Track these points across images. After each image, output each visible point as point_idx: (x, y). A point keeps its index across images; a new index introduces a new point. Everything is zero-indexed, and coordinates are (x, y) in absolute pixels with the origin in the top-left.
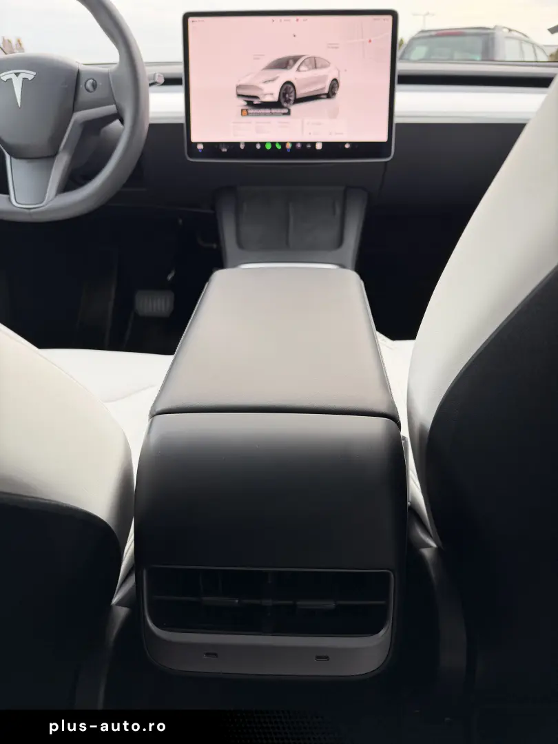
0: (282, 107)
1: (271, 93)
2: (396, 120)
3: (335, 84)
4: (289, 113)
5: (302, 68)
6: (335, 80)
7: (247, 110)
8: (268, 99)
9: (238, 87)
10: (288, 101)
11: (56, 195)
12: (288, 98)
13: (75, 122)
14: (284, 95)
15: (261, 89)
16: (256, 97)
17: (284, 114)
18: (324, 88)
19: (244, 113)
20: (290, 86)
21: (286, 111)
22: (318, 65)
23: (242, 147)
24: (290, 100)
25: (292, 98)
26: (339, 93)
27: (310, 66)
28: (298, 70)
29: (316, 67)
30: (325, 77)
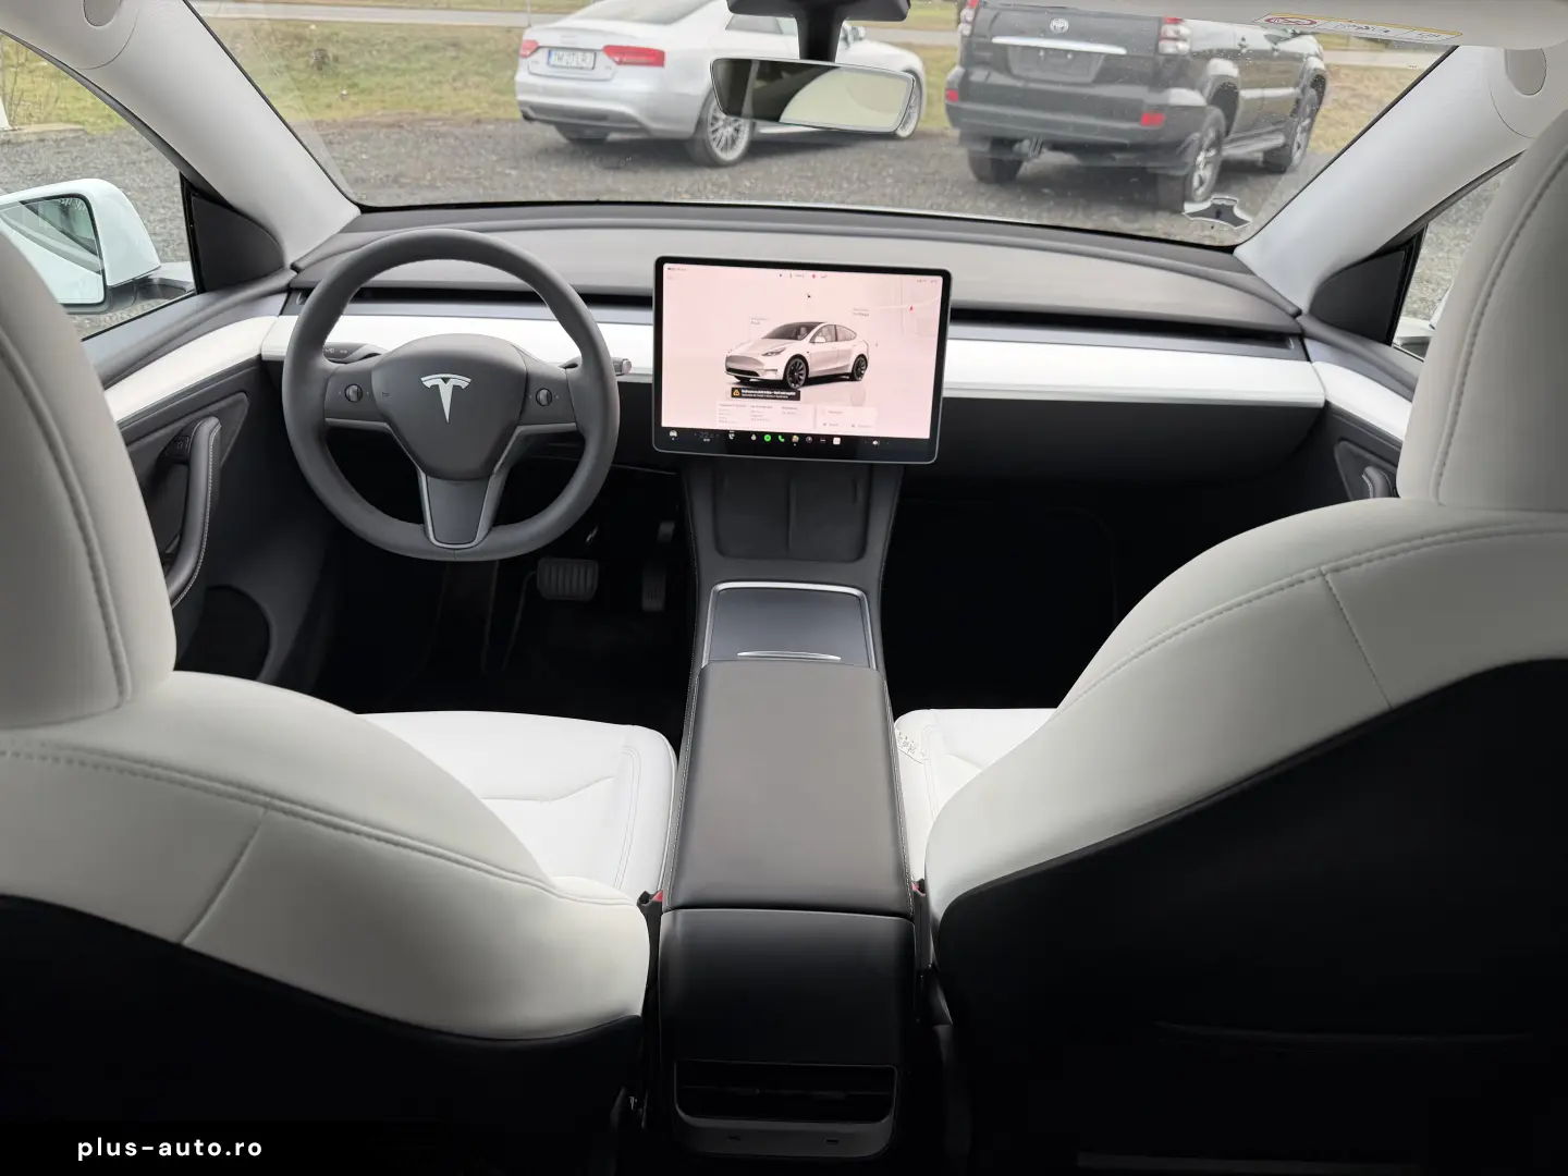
0: (788, 389)
1: (774, 368)
2: (946, 393)
3: (861, 363)
4: (797, 397)
5: (818, 339)
6: (862, 356)
7: (740, 390)
8: (770, 376)
9: (729, 359)
10: (796, 381)
11: (490, 530)
12: (796, 378)
13: (518, 437)
14: (792, 373)
15: (758, 363)
16: (755, 374)
17: (791, 398)
18: (847, 366)
19: (736, 393)
20: (800, 361)
21: (794, 394)
22: (840, 337)
23: (731, 437)
24: (800, 379)
25: (802, 378)
26: (867, 374)
27: (829, 337)
28: (812, 341)
29: (837, 340)
30: (849, 352)
